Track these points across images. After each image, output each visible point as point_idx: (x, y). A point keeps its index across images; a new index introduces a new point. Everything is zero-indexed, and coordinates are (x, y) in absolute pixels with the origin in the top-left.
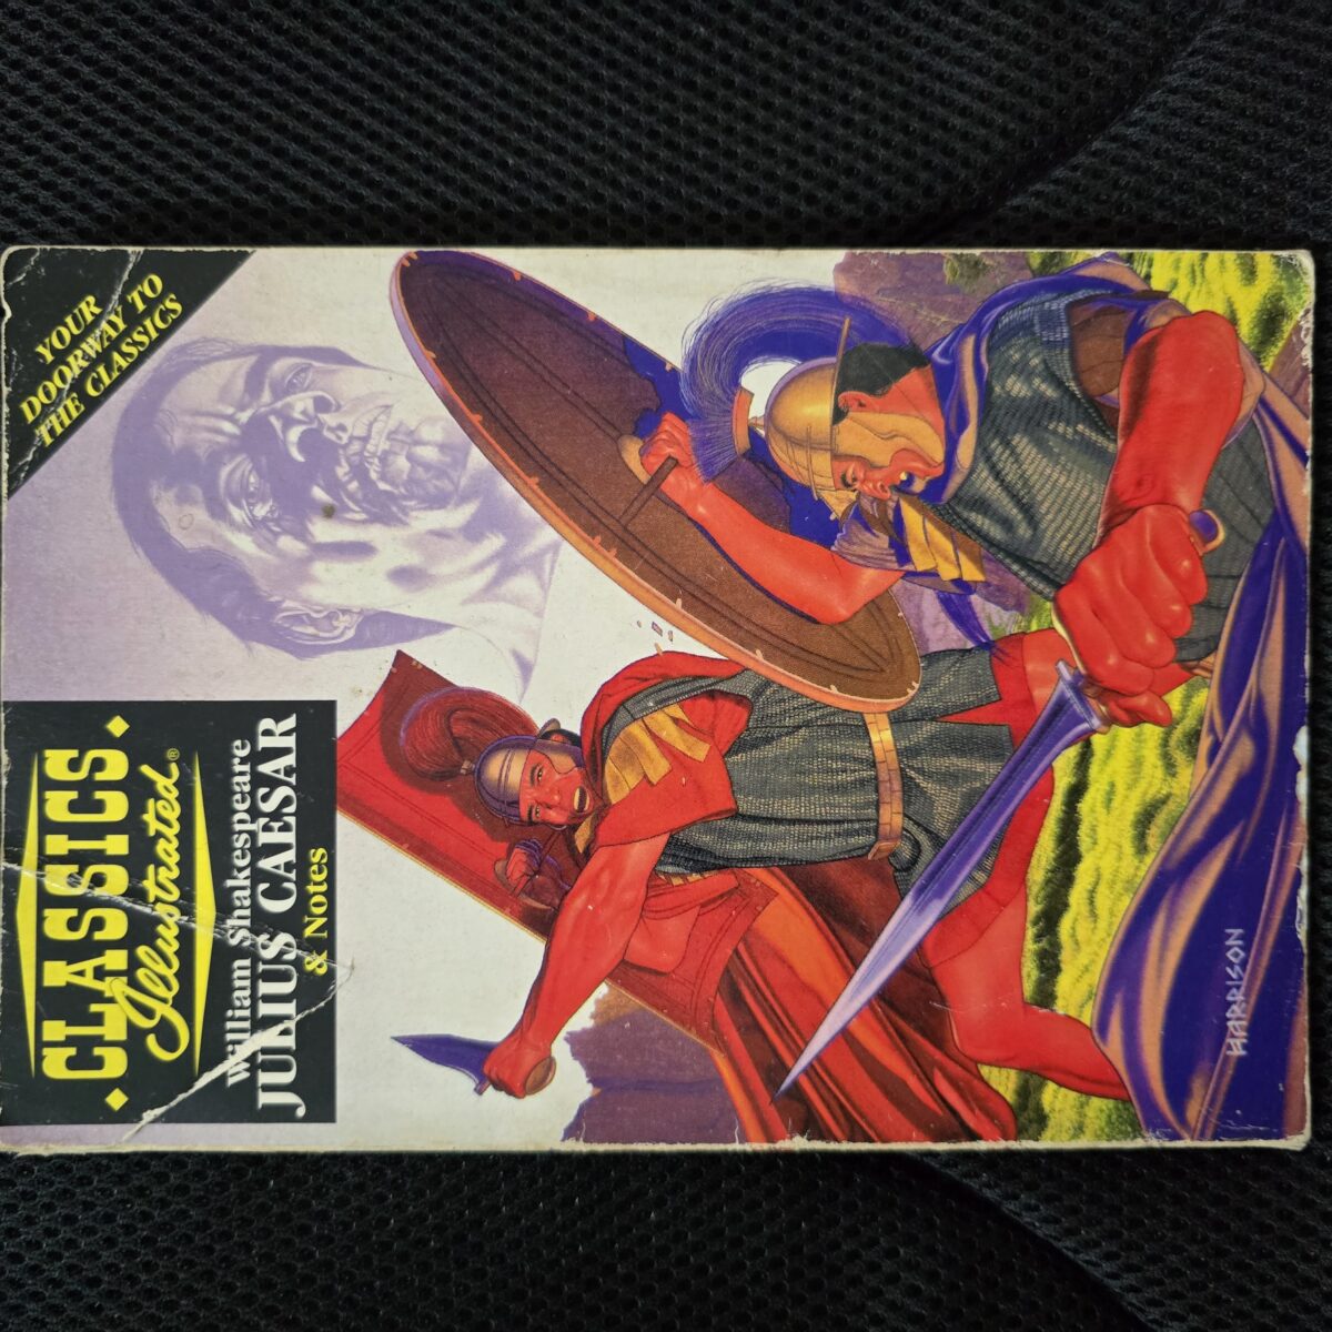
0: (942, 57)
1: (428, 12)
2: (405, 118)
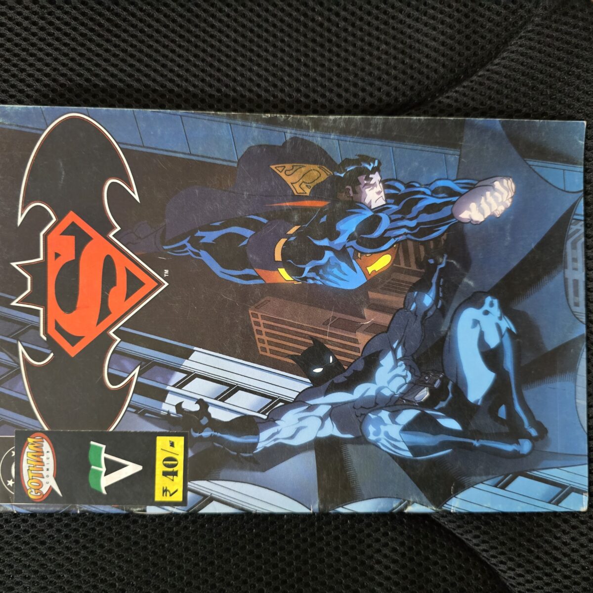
0: (419, 33)
1: (205, 5)
2: (193, 49)
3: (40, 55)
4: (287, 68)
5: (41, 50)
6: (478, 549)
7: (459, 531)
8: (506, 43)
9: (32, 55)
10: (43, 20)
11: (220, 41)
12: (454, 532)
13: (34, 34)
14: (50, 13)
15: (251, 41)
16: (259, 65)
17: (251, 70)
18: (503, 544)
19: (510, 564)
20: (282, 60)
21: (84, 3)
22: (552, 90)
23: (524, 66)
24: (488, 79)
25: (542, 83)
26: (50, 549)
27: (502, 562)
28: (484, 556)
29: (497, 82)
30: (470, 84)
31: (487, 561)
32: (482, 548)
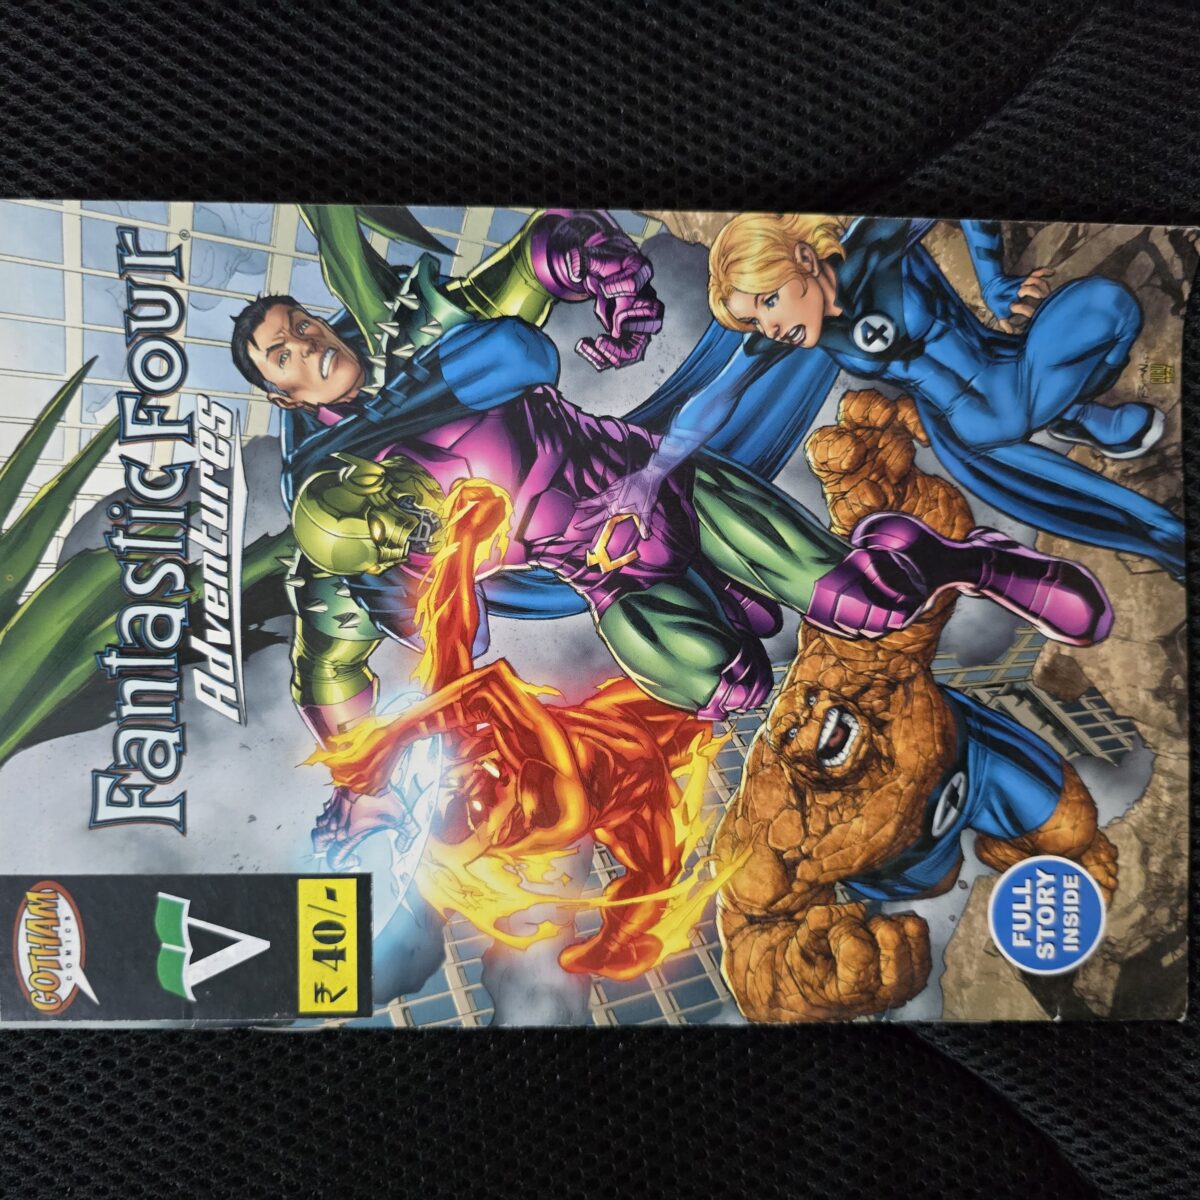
0: (861, 46)
2: (396, 95)
3: (81, 117)
4: (591, 128)
5: (81, 107)
6: (1012, 1096)
7: (973, 1063)
8: (1041, 60)
9: (64, 119)
10: (82, 46)
12: (964, 1064)
14: (97, 31)
15: (516, 74)
16: (534, 124)
17: (517, 135)
18: (1064, 1083)
19: (1079, 1123)
20: (580, 110)
21: (166, 7)
22: (1140, 154)
23: (1082, 105)
24: (1007, 135)
25: (1117, 141)
26: (145, 1131)
27: (1062, 1121)
28: (1026, 1112)
29: (1025, 142)
30: (969, 148)
31: (1032, 1120)
32: (1021, 1093)
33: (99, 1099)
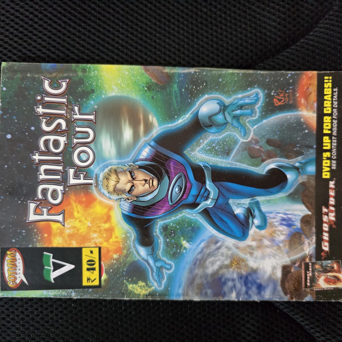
0: (265, 18)
1: (137, 3)
2: (130, 30)
3: (40, 35)
4: (186, 40)
5: (40, 32)
6: (302, 324)
7: (291, 313)
8: (317, 22)
9: (35, 35)
10: (41, 14)
11: (146, 24)
12: (289, 314)
13: (36, 23)
14: (45, 10)
15: (165, 24)
16: (170, 39)
17: (165, 41)
18: (318, 321)
19: (323, 333)
20: (183, 35)
21: (65, 3)
23: (329, 35)
24: (307, 44)
25: (339, 45)
27: (317, 332)
28: (307, 328)
29: (312, 46)
30: (295, 47)
31: (308, 331)
32: (305, 323)
33: (39, 316)
